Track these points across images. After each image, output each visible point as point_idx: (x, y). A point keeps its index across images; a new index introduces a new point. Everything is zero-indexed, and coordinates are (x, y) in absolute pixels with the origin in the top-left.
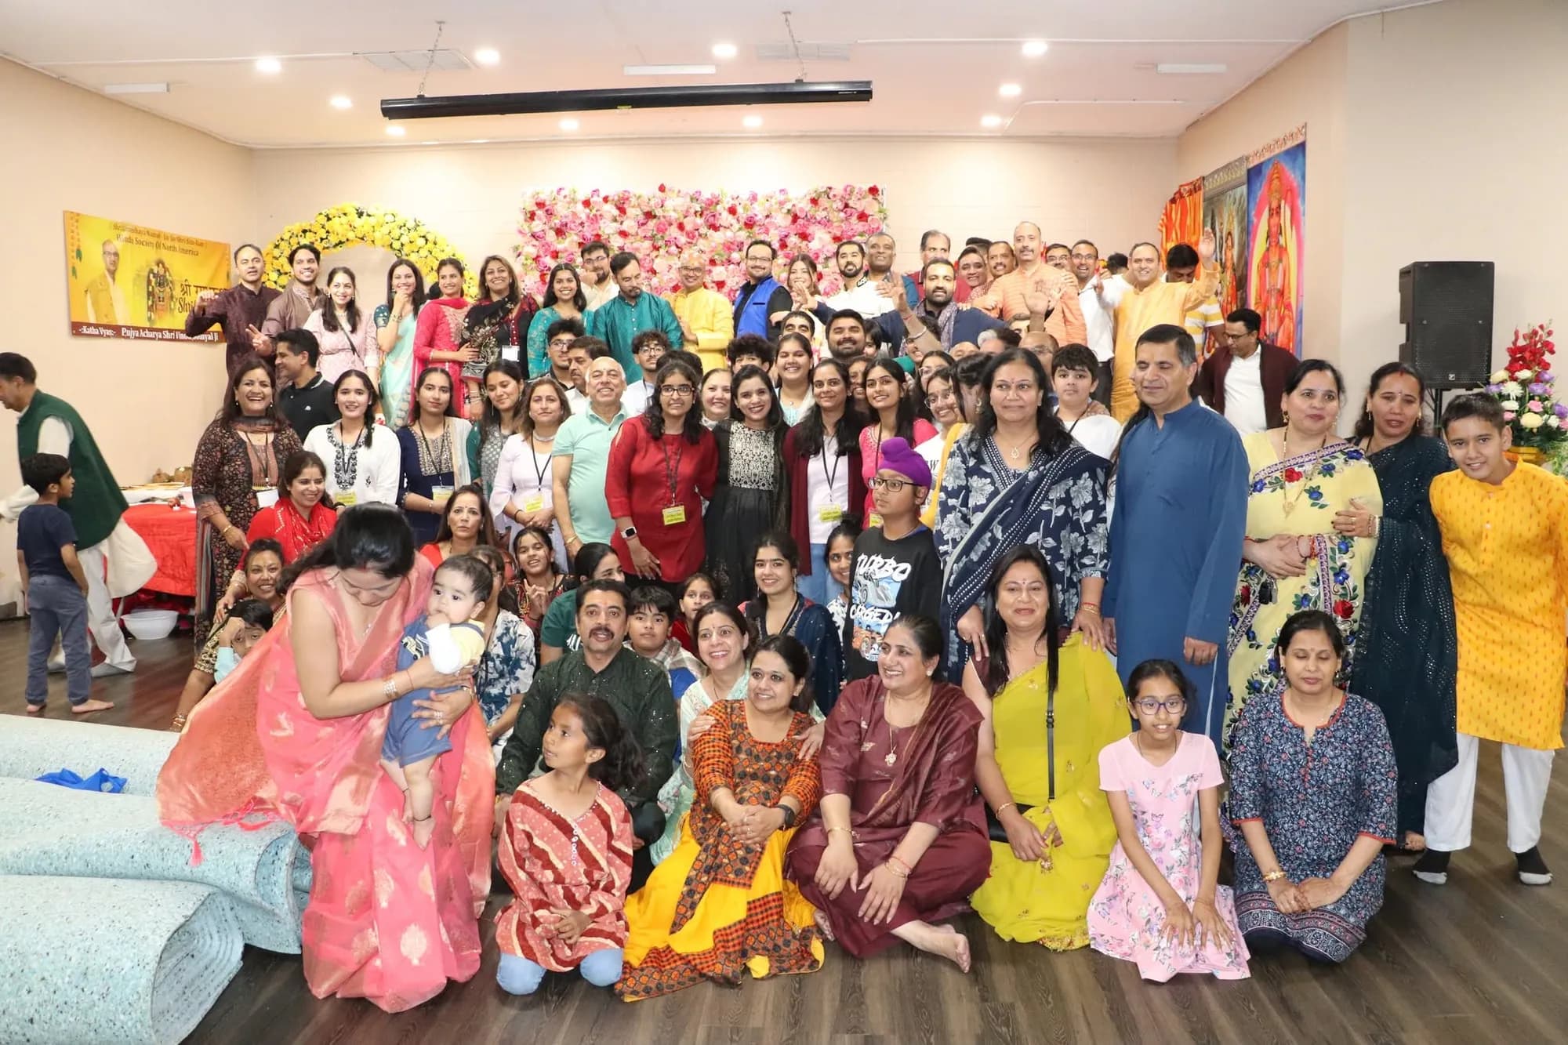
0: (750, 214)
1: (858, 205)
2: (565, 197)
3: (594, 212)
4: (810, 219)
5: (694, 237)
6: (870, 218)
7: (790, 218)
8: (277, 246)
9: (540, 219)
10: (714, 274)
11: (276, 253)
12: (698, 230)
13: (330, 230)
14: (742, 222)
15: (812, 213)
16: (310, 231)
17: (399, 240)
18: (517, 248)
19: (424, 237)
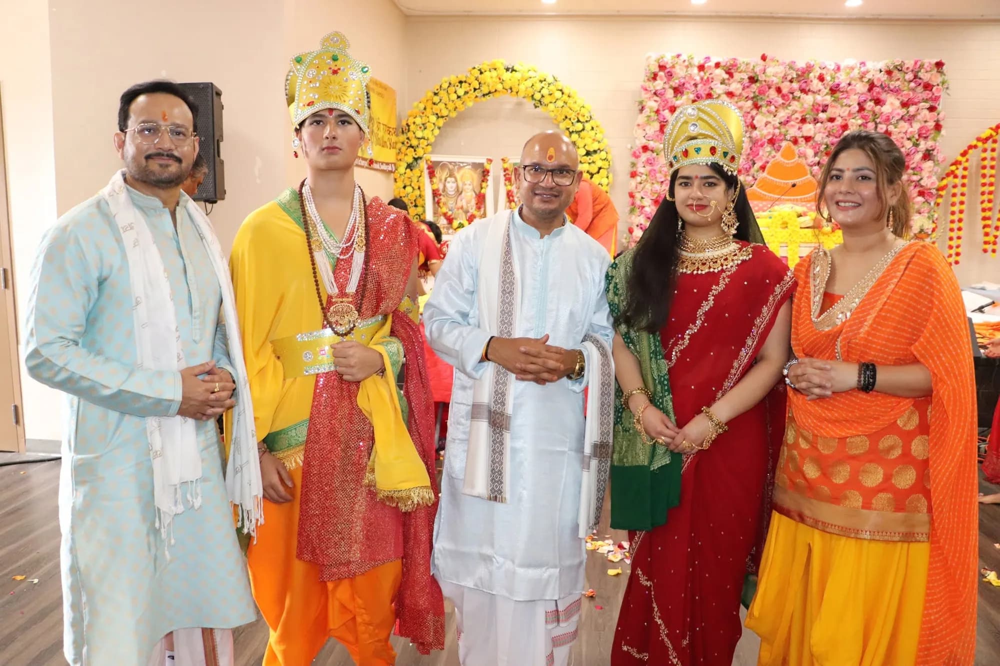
0: (837, 81)
1: (925, 76)
2: (684, 61)
3: (707, 74)
4: (885, 88)
5: (789, 98)
6: (934, 88)
7: (867, 87)
8: (436, 94)
9: (662, 80)
10: (803, 130)
11: (436, 99)
12: (792, 93)
13: (482, 82)
14: (828, 88)
15: (887, 83)
16: (465, 82)
17: (540, 92)
18: (641, 103)
19: (561, 90)
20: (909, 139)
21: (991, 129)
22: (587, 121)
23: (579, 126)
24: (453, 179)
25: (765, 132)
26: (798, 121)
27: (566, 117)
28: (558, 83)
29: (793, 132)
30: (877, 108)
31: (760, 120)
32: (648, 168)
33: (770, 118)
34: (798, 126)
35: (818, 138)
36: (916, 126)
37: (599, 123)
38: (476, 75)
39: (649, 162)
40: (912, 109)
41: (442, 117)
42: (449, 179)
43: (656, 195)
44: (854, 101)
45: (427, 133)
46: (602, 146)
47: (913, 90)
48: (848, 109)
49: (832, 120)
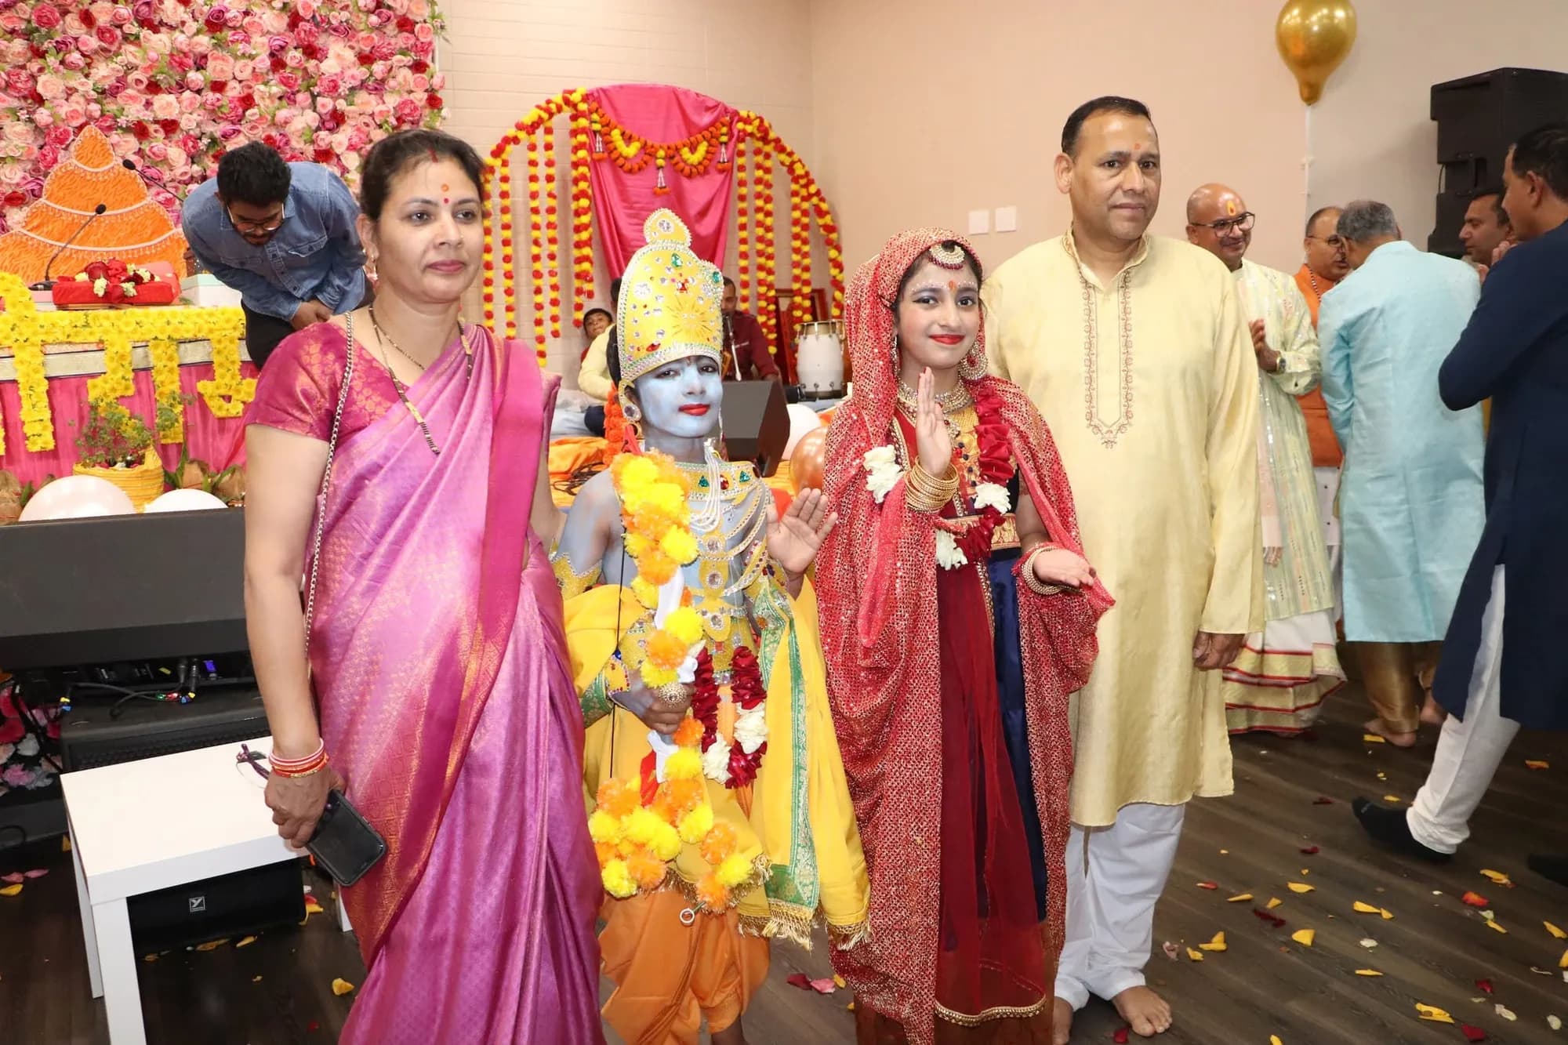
0: (218, 5)
1: (396, 3)
4: (322, 24)
5: (113, 38)
6: (417, 27)
7: (286, 20)
10: (156, 106)
12: (120, 27)
14: (202, 20)
15: (323, 13)
20: (380, 126)
21: (539, 107)
25: (64, 110)
26: (142, 87)
29: (134, 111)
30: (311, 64)
31: (49, 84)
33: (76, 80)
34: (144, 98)
35: (189, 122)
36: (392, 101)
40: (378, 67)
44: (260, 46)
47: (379, 28)
48: (251, 64)
49: (218, 87)
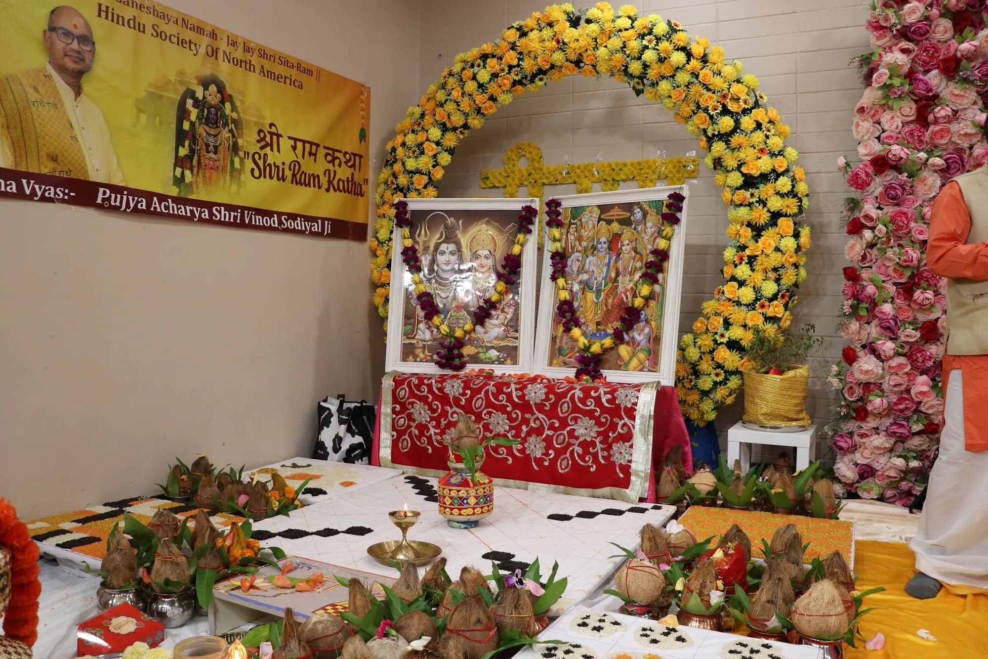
8: (441, 86)
13: (525, 52)
16: (494, 56)
17: (639, 58)
18: (866, 60)
19: (683, 49)
22: (745, 112)
23: (727, 123)
24: (452, 247)
27: (698, 107)
28: (680, 35)
32: (890, 210)
37: (773, 113)
38: (511, 40)
39: (892, 196)
41: (455, 129)
42: (443, 247)
43: (908, 273)
45: (424, 162)
46: (781, 164)
